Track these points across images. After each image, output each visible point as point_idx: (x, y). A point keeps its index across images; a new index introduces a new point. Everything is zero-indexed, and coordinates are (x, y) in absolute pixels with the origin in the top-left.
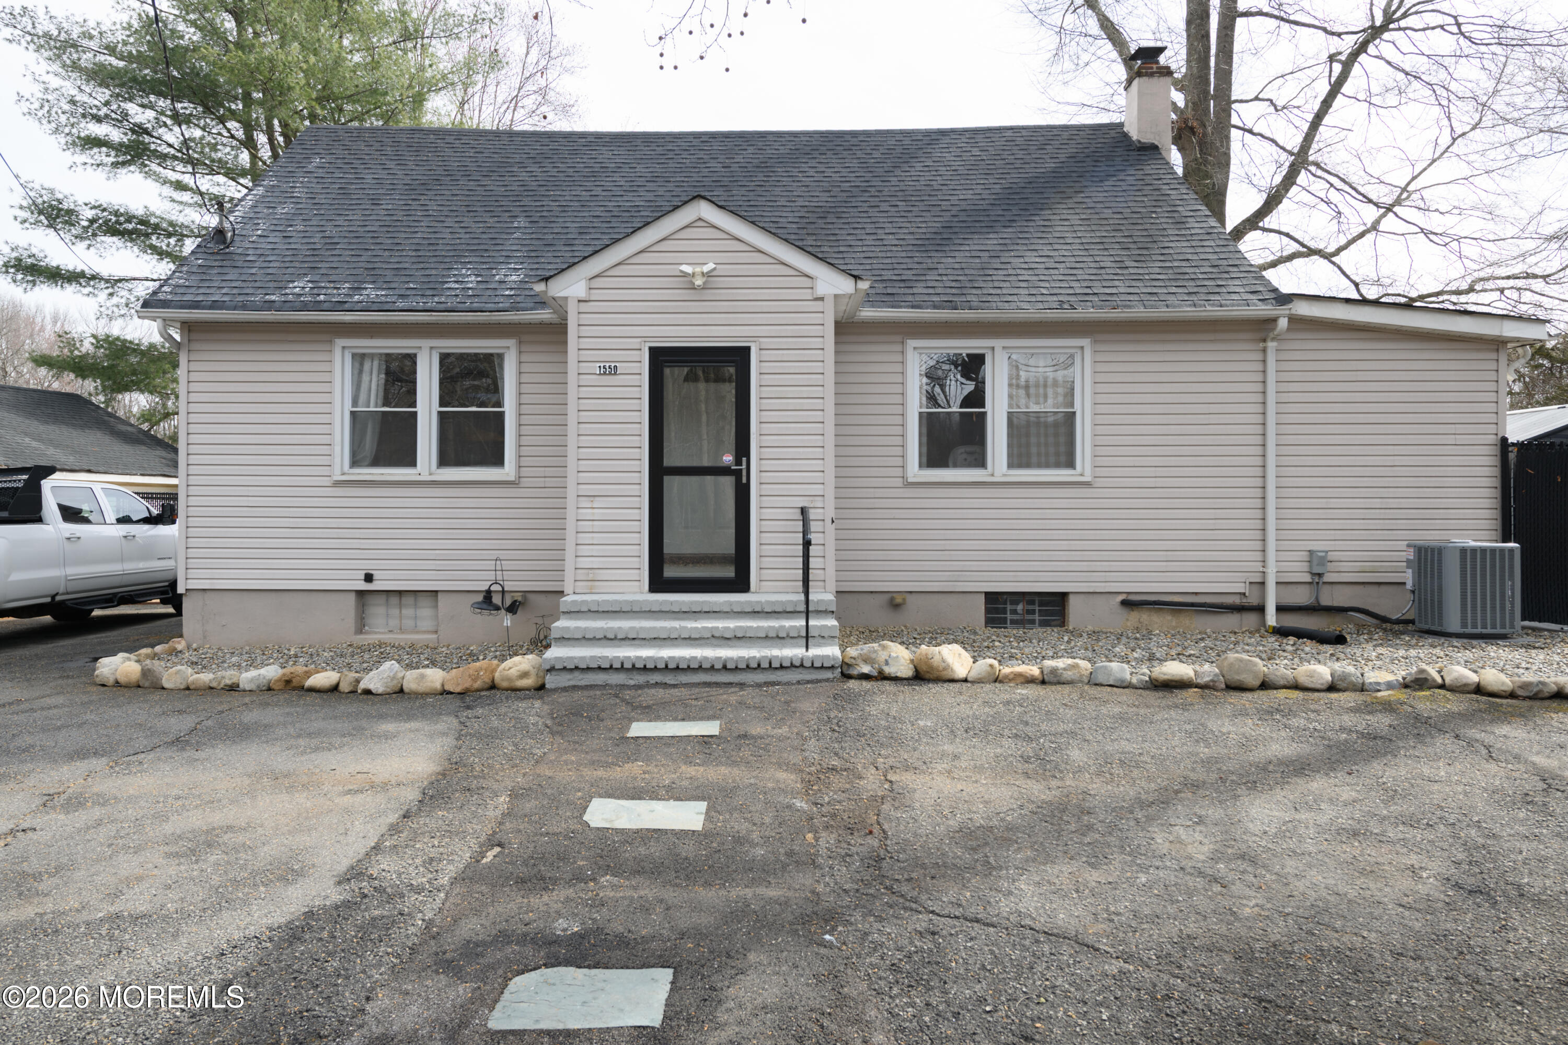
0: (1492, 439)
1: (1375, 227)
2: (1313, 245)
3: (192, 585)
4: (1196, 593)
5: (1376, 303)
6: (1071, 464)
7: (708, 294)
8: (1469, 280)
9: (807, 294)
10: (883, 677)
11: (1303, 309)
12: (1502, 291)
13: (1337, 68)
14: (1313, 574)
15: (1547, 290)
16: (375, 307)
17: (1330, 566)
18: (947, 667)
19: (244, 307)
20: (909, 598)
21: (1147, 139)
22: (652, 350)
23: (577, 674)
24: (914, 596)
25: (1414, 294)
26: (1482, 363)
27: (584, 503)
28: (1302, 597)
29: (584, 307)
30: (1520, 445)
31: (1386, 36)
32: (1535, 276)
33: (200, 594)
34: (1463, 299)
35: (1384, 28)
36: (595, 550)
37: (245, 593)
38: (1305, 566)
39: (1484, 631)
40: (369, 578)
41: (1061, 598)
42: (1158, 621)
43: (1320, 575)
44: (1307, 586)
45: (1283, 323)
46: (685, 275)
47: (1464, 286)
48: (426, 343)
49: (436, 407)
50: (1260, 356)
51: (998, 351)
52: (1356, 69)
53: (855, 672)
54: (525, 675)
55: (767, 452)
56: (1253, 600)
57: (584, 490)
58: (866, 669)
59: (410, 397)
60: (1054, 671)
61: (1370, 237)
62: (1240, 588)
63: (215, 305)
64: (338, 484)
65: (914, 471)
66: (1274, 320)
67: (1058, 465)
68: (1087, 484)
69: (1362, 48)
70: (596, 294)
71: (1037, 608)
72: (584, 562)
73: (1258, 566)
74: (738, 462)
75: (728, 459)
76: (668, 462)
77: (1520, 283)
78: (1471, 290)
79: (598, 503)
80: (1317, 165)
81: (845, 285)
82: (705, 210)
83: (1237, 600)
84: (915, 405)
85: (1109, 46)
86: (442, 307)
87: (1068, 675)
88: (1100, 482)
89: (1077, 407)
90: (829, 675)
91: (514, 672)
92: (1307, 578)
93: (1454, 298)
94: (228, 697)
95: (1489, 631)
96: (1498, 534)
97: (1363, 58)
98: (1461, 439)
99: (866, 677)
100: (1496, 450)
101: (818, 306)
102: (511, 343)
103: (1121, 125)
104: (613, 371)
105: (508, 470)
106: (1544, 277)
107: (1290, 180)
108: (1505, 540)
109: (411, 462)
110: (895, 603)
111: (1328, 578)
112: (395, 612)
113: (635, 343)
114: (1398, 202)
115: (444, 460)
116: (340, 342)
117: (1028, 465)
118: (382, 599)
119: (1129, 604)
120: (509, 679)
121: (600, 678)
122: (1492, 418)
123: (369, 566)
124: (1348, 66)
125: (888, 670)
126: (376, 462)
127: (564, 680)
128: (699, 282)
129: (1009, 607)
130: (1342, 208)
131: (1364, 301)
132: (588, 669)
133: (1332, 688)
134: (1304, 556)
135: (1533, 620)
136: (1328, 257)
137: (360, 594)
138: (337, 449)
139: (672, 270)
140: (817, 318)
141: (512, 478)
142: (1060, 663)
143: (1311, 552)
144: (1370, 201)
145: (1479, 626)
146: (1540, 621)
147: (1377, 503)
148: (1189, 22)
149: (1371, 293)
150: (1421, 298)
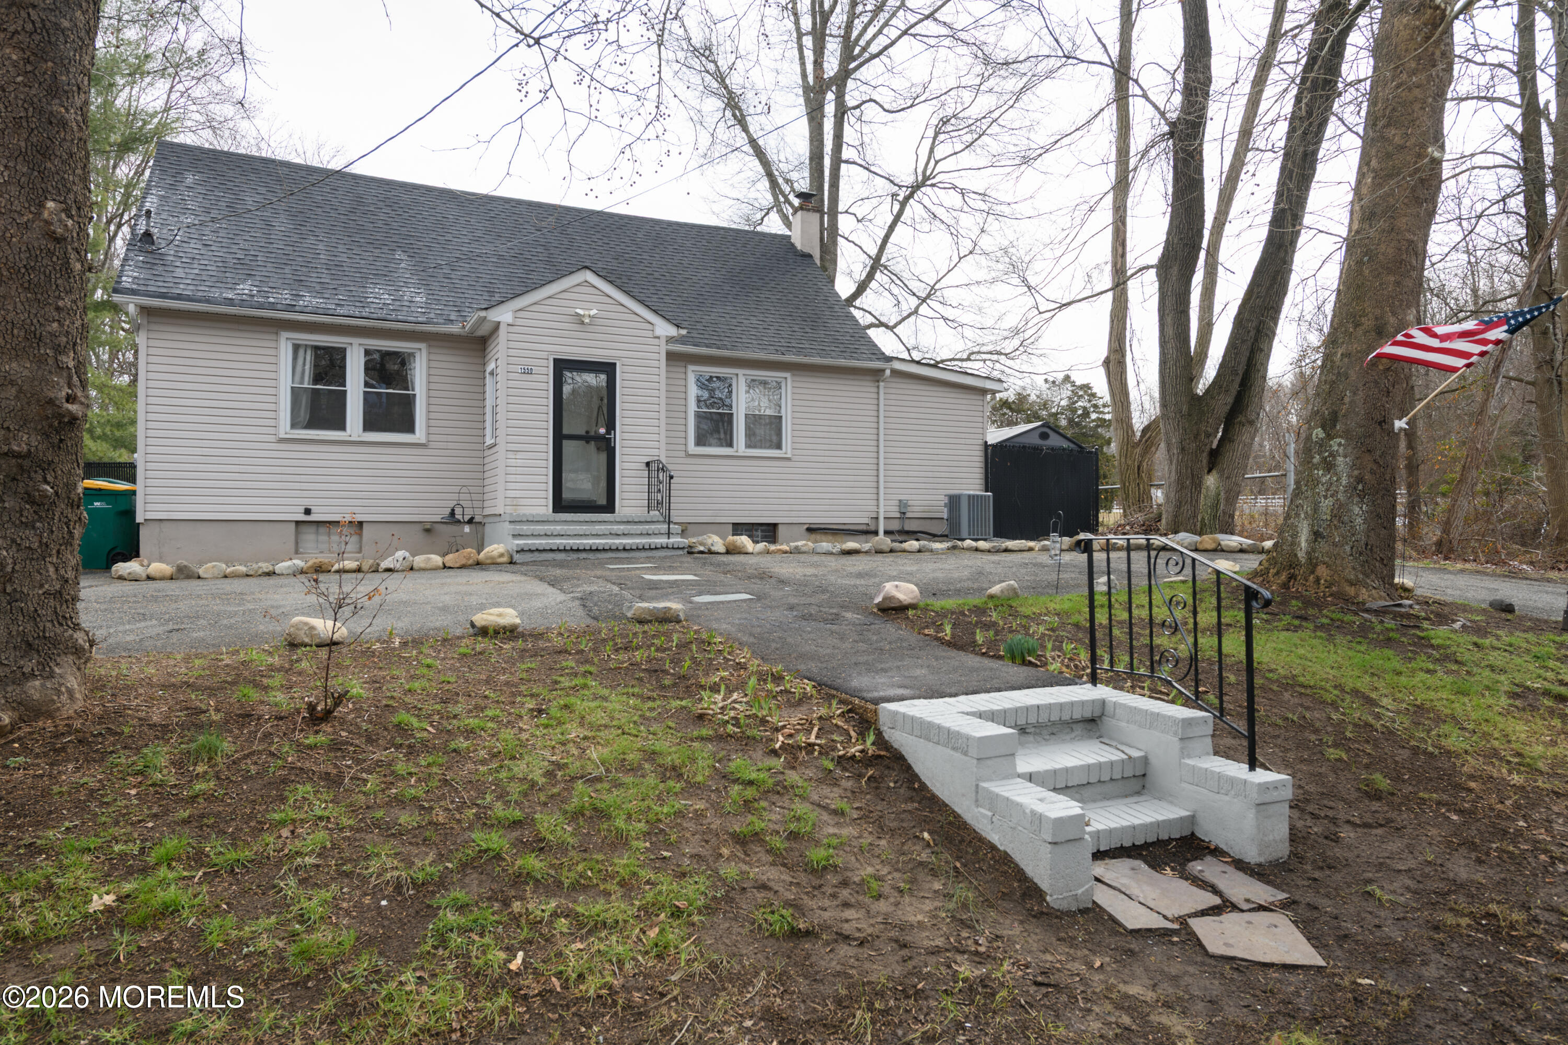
0: (981, 442)
1: (916, 312)
2: (883, 319)
3: (150, 516)
4: (845, 524)
5: (918, 363)
6: (779, 446)
7: (591, 328)
8: (967, 353)
9: (650, 334)
10: (710, 552)
11: (897, 366)
12: (984, 361)
13: (897, 207)
14: (901, 512)
15: (1009, 363)
16: (321, 311)
17: (909, 509)
18: (744, 546)
19: (208, 301)
21: (806, 250)
22: (555, 360)
23: (536, 554)
25: (938, 359)
26: (974, 399)
27: (510, 455)
28: (895, 526)
29: (511, 329)
30: (993, 445)
31: (923, 189)
32: (1001, 354)
33: (157, 524)
34: (965, 364)
35: (923, 184)
36: (518, 486)
37: (199, 523)
38: (897, 509)
40: (308, 512)
41: (774, 526)
42: (824, 538)
43: (904, 514)
44: (899, 520)
45: (888, 372)
46: (578, 315)
47: (965, 357)
48: (356, 341)
49: (362, 388)
50: (875, 390)
51: (740, 377)
52: (908, 209)
53: (696, 550)
54: (502, 555)
55: (626, 428)
56: (872, 528)
57: (512, 447)
58: (702, 548)
59: (341, 379)
60: (796, 548)
61: (913, 318)
62: (866, 521)
63: (179, 297)
64: (282, 441)
65: (692, 448)
66: (883, 371)
67: (770, 447)
68: (788, 459)
69: (911, 196)
70: (519, 322)
71: (763, 528)
72: (511, 494)
73: (875, 509)
74: (608, 432)
75: (602, 431)
76: (566, 431)
77: (995, 357)
78: (968, 359)
79: (519, 455)
80: (886, 268)
81: (672, 331)
82: (589, 276)
83: (864, 528)
84: (692, 407)
85: (757, 162)
86: (375, 316)
87: (804, 549)
88: (795, 458)
89: (783, 413)
90: (681, 552)
91: (495, 553)
92: (898, 515)
93: (959, 363)
94: (266, 581)
96: (983, 487)
97: (911, 201)
98: (968, 441)
99: (702, 552)
100: (982, 448)
101: (656, 341)
102: (422, 346)
103: (789, 237)
104: (530, 372)
105: (420, 434)
106: (1006, 355)
107: (870, 276)
108: (987, 491)
109: (342, 426)
111: (909, 515)
112: (323, 538)
113: (544, 355)
114: (929, 296)
115: (369, 426)
116: (285, 335)
117: (755, 447)
118: (312, 529)
119: (810, 530)
120: (492, 558)
121: (550, 556)
122: (980, 431)
123: (307, 503)
124: (903, 204)
125: (713, 549)
126: (310, 425)
127: (528, 557)
128: (587, 320)
129: (749, 527)
130: (900, 298)
131: (913, 361)
132: (544, 550)
133: (919, 551)
134: (897, 503)
136: (891, 328)
137: (298, 523)
138: (282, 414)
139: (571, 311)
140: (656, 349)
141: (423, 441)
142: (800, 543)
143: (900, 501)
144: (914, 294)
147: (930, 474)
148: (811, 159)
149: (916, 356)
150: (942, 361)
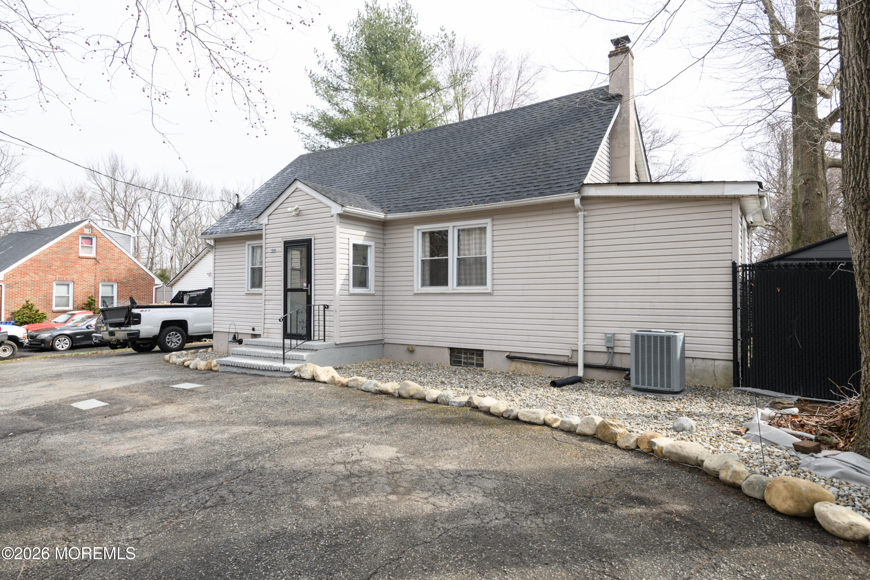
0: (727, 263)
3: (215, 329)
4: (545, 354)
6: (484, 283)
7: (300, 218)
10: (301, 378)
11: (592, 192)
14: (608, 347)
17: (617, 343)
20: (416, 348)
22: (284, 242)
24: (419, 347)
28: (602, 360)
36: (269, 321)
38: (603, 342)
39: (649, 388)
41: (480, 353)
42: (526, 368)
43: (612, 348)
44: (606, 354)
45: (577, 202)
56: (572, 360)
57: (267, 298)
58: (296, 374)
62: (566, 352)
65: (417, 286)
67: (477, 284)
68: (492, 294)
71: (475, 357)
72: (266, 326)
73: (574, 341)
79: (270, 303)
82: (299, 184)
83: (566, 360)
84: (419, 256)
88: (498, 293)
89: (487, 254)
90: (289, 375)
92: (604, 349)
95: (659, 388)
98: (705, 264)
100: (731, 270)
101: (332, 219)
104: (275, 251)
110: (411, 350)
111: (617, 350)
113: (280, 240)
117: (467, 284)
119: (511, 358)
121: (231, 369)
122: (729, 250)
125: (302, 375)
126: (259, 286)
128: (294, 214)
129: (463, 356)
132: (229, 365)
134: (602, 336)
135: (756, 388)
137: (251, 335)
138: (246, 282)
140: (332, 224)
143: (606, 334)
145: (646, 384)
146: (762, 389)
147: (647, 305)
